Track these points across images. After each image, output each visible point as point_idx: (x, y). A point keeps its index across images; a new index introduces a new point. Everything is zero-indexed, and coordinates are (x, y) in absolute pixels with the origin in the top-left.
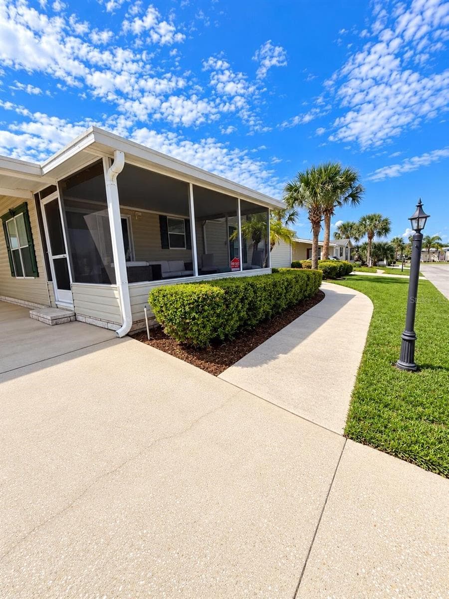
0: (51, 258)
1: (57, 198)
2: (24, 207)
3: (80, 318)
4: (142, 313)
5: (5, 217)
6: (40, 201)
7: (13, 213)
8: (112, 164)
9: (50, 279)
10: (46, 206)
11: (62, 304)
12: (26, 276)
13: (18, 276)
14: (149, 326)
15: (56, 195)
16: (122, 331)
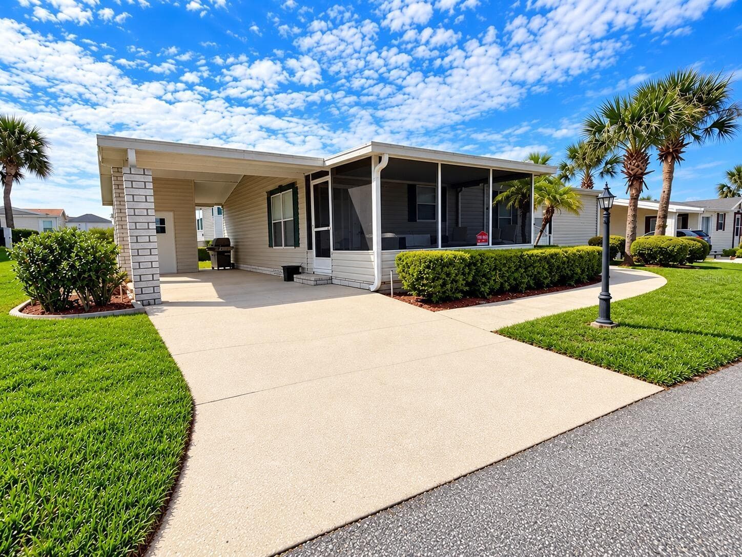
0: (314, 230)
1: (328, 181)
2: (292, 186)
3: (334, 281)
4: (388, 276)
5: (271, 193)
6: (311, 182)
7: (281, 189)
8: (380, 162)
9: (310, 247)
10: (315, 186)
11: (319, 270)
12: (286, 245)
13: (275, 246)
14: (393, 289)
15: (328, 178)
16: (373, 288)
